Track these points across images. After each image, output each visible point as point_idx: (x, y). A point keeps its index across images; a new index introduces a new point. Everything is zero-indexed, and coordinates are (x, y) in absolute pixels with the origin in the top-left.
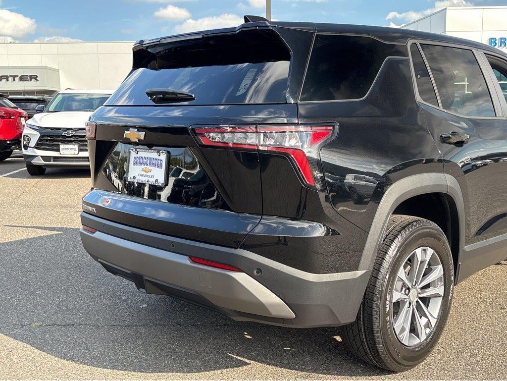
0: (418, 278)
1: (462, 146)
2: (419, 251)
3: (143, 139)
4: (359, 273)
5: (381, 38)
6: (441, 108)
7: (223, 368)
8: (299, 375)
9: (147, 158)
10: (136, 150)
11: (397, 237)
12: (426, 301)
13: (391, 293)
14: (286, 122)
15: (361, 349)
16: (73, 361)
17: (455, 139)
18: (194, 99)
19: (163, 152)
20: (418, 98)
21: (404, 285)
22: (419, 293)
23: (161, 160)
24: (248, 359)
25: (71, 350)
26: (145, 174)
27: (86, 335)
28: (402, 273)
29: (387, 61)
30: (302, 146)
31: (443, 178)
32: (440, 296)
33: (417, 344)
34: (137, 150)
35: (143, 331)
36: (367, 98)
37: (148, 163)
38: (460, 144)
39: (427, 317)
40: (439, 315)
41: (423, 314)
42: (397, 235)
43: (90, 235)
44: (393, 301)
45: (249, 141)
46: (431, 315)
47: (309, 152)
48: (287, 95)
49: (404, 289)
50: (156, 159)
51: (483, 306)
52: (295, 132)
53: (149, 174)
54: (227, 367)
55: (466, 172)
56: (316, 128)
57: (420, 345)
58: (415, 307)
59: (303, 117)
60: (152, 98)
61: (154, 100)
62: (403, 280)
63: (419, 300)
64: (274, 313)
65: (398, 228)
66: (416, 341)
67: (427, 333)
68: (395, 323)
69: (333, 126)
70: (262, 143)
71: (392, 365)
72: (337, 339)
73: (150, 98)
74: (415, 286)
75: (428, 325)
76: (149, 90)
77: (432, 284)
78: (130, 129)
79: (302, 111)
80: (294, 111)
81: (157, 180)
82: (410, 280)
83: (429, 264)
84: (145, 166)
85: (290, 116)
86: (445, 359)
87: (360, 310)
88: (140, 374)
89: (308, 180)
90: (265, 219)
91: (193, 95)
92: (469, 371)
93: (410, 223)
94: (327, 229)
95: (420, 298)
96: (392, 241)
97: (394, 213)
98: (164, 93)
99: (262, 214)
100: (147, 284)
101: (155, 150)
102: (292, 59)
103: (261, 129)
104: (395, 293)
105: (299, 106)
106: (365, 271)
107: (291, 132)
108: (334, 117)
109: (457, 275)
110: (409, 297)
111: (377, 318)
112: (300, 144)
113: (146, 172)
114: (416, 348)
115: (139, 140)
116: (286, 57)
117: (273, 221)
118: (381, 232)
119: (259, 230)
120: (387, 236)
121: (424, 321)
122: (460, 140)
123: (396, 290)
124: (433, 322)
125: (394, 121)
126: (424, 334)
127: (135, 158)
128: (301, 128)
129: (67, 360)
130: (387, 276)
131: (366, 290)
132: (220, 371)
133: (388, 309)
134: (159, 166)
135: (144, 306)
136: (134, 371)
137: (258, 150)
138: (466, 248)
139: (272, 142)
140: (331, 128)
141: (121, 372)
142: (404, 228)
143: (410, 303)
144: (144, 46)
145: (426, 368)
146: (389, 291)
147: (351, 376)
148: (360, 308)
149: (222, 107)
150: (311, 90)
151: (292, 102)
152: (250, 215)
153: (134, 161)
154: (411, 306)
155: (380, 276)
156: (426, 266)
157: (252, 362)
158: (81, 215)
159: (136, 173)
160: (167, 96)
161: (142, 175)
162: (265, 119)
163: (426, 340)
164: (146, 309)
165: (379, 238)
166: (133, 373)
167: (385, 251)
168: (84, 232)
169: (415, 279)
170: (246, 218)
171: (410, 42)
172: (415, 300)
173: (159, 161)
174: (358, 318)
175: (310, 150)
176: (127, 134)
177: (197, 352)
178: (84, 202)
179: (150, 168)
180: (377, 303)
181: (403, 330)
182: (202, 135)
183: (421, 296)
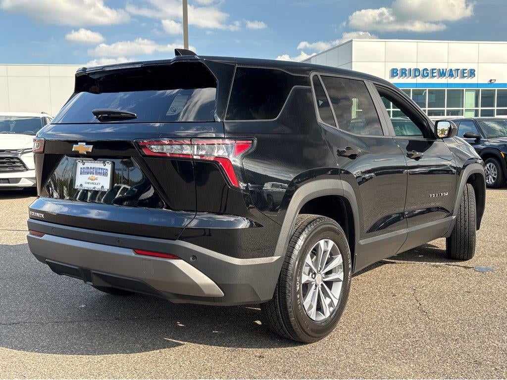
0: (322, 265)
1: (355, 158)
2: (322, 242)
3: (91, 151)
4: (275, 258)
5: (288, 70)
6: (338, 128)
7: (161, 348)
8: (226, 349)
9: (94, 168)
10: (82, 162)
11: (304, 230)
12: (330, 284)
13: (300, 276)
14: (214, 136)
15: (278, 324)
16: (24, 350)
17: (349, 153)
18: (136, 118)
19: (108, 163)
20: (319, 120)
21: (311, 270)
22: (324, 278)
23: (107, 170)
24: (182, 341)
25: (21, 342)
26: (91, 181)
27: (33, 330)
28: (308, 260)
29: (294, 89)
30: (228, 156)
31: (340, 183)
32: (340, 281)
33: (323, 320)
34: (84, 161)
35: (85, 325)
36: (278, 119)
37: (94, 172)
38: (353, 157)
39: (331, 298)
40: (340, 296)
41: (327, 295)
42: (305, 229)
43: (39, 238)
44: (303, 282)
45: (185, 152)
46: (334, 297)
47: (234, 161)
48: (216, 115)
49: (311, 274)
50: (102, 169)
51: (379, 294)
52: (223, 144)
53: (95, 181)
54: (165, 348)
55: (360, 183)
56: (239, 142)
57: (325, 320)
58: (320, 289)
59: (229, 133)
60: (97, 116)
61: (99, 119)
62: (310, 266)
63: (323, 283)
64: (207, 292)
65: (305, 224)
66: (322, 318)
67: (331, 311)
68: (304, 301)
69: (253, 141)
70: (195, 153)
71: (303, 337)
72: (258, 323)
73: (95, 117)
74: (319, 271)
75: (331, 305)
76: (95, 110)
77: (334, 271)
78: (79, 143)
79: (227, 128)
80: (220, 128)
81: (102, 187)
82: (316, 267)
83: (331, 254)
84: (92, 175)
85: (217, 132)
86: (346, 333)
87: (276, 290)
88: (88, 356)
89: (233, 182)
90: (198, 215)
91: (136, 115)
92: (365, 340)
93: (314, 220)
94: (250, 221)
95: (324, 282)
96: (301, 233)
97: (300, 213)
98: (109, 113)
99: (197, 211)
100: (94, 277)
101: (101, 161)
102: (218, 86)
103: (195, 141)
104: (303, 275)
105: (225, 124)
106: (279, 257)
107: (219, 144)
108: (253, 133)
109: (354, 264)
110: (316, 280)
111: (289, 296)
112: (227, 154)
113: (92, 180)
114: (322, 323)
115: (87, 153)
116: (213, 85)
117: (205, 216)
118: (291, 225)
119: (194, 224)
120: (296, 230)
121: (328, 301)
122: (354, 153)
123: (305, 273)
124: (336, 302)
125: (300, 137)
126: (328, 312)
127: (81, 168)
128: (227, 141)
129: (19, 350)
130: (297, 263)
131: (280, 273)
132: (158, 351)
133: (298, 288)
134: (105, 174)
135: (83, 306)
136: (82, 355)
137: (193, 159)
138: (361, 242)
139: (203, 153)
140: (251, 142)
141: (70, 356)
142: (309, 223)
143: (316, 286)
144: (87, 72)
145: (331, 340)
146: (298, 273)
147: (270, 348)
148: (276, 288)
149: (157, 125)
150: (234, 111)
151: (219, 120)
152: (185, 212)
153: (81, 171)
154: (317, 288)
155: (292, 262)
156: (328, 255)
157: (185, 343)
158: (28, 222)
159: (82, 182)
160: (112, 115)
161: (88, 183)
162: (197, 134)
163: (330, 316)
164: (85, 308)
165: (289, 230)
166: (81, 356)
167: (295, 241)
168: (31, 236)
169: (320, 266)
170: (182, 214)
171: (312, 74)
172: (320, 284)
173: (105, 171)
174: (274, 297)
175: (235, 159)
176: (75, 148)
177: (136, 339)
178: (31, 210)
179: (96, 176)
180: (289, 283)
181: (311, 307)
182: (145, 147)
183: (325, 280)
